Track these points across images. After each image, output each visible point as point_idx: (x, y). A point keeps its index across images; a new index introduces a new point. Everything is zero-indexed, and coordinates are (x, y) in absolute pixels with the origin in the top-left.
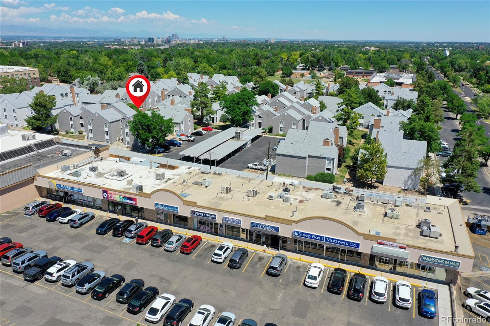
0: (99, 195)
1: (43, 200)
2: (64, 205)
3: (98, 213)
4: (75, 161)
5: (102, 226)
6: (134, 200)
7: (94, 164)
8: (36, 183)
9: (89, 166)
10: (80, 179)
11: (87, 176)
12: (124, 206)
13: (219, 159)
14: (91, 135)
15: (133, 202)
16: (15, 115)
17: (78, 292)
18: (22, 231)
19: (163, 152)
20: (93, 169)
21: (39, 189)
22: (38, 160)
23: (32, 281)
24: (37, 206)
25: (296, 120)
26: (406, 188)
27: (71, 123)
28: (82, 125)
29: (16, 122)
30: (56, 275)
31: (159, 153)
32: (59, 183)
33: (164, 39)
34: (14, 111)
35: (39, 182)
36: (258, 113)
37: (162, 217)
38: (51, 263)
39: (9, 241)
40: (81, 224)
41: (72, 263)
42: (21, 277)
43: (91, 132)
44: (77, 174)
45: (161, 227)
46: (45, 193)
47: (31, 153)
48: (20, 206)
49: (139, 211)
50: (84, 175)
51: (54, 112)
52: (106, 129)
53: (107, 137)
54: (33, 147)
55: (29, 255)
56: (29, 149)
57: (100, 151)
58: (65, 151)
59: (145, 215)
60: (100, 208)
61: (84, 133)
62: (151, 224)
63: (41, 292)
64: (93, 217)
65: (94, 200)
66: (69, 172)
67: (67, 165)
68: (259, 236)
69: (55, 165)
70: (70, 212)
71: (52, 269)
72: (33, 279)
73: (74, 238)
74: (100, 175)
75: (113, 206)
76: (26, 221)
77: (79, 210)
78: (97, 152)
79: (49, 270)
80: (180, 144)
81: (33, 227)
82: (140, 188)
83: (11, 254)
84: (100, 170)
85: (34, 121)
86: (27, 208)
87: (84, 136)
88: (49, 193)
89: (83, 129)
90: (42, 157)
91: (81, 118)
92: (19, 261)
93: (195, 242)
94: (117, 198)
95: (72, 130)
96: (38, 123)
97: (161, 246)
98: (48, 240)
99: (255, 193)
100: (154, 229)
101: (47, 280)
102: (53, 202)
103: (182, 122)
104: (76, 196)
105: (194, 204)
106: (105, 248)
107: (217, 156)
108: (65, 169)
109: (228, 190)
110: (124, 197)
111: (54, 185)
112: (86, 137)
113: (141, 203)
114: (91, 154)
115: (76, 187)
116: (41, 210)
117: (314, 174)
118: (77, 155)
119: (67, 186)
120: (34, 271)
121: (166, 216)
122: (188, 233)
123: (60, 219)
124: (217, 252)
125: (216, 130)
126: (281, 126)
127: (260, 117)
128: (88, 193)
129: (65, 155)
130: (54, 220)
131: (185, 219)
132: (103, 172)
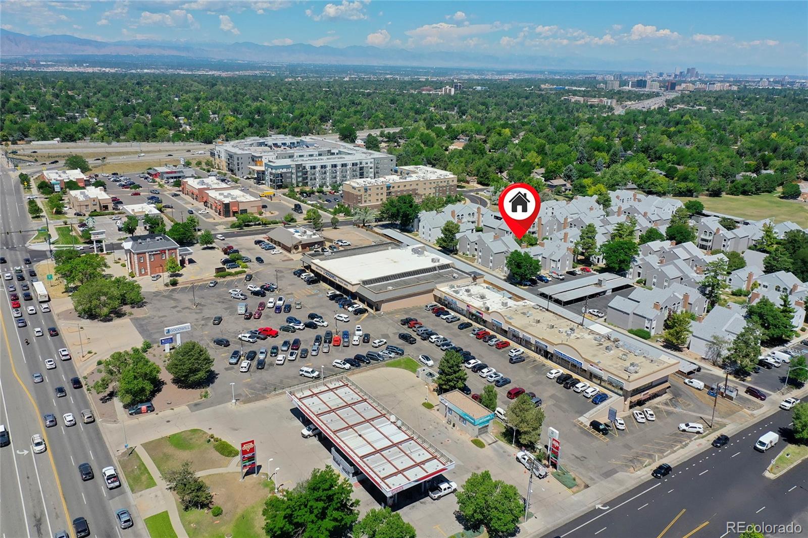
0: (465, 308)
1: (436, 303)
2: (446, 309)
3: (462, 318)
4: (459, 282)
5: (461, 325)
6: (482, 314)
7: (470, 288)
8: (434, 293)
9: (466, 288)
10: (458, 296)
11: (463, 295)
12: (477, 317)
13: (565, 301)
14: (480, 260)
15: (481, 316)
16: (430, 232)
17: (441, 349)
18: (424, 317)
19: (530, 285)
20: (468, 291)
21: (435, 296)
22: (438, 278)
23: (424, 340)
24: (432, 306)
25: (668, 277)
26: (707, 358)
27: (468, 247)
28: (476, 250)
29: (430, 238)
30: (434, 340)
31: (526, 285)
32: (446, 295)
33: (670, 76)
34: (430, 230)
35: (435, 292)
36: (639, 262)
37: (495, 328)
38: (433, 334)
39: (417, 321)
40: (452, 322)
41: (442, 337)
42: (420, 337)
43: (480, 258)
44: (457, 292)
45: (492, 333)
46: (438, 300)
47: (435, 272)
48: (423, 304)
49: (484, 322)
50: (461, 293)
51: (458, 236)
52: (491, 258)
53: (491, 265)
54: (437, 268)
55: (423, 329)
56: (434, 269)
57: (477, 278)
58: (455, 275)
59: (487, 324)
60: (464, 316)
61: (476, 257)
62: (487, 330)
63: (425, 344)
64: (459, 319)
65: (463, 310)
66: (453, 289)
67: (453, 284)
68: (540, 350)
69: (446, 284)
70: (448, 313)
71: (433, 337)
72: (424, 339)
73: (447, 327)
74: (470, 295)
75: (471, 316)
76: (425, 313)
77: (453, 313)
78: (475, 279)
79: (432, 337)
80: (548, 281)
81: (428, 317)
82: (488, 309)
83: (417, 326)
84: (472, 292)
85: (442, 242)
86: (427, 306)
87: (475, 259)
88: (439, 300)
89: (476, 253)
90: (440, 276)
91: (476, 244)
92: (420, 329)
93: (506, 344)
94: (474, 312)
95: (468, 253)
96: (444, 244)
97: (487, 342)
98: (433, 325)
99: (553, 327)
100: (488, 333)
101: (430, 341)
102: (441, 306)
103: (559, 261)
104: (453, 306)
105: (510, 324)
106: (459, 336)
107: (565, 298)
108: (452, 287)
109: (538, 322)
110: (477, 312)
111: (443, 296)
112: (476, 261)
113: (485, 317)
114: (471, 279)
115: (454, 300)
116: (433, 309)
117: (635, 329)
118: (462, 278)
119: (450, 299)
120: (425, 335)
121: (497, 328)
122: (504, 339)
123: (442, 316)
124: (512, 350)
125: (595, 272)
126: (655, 280)
127: (640, 267)
128: (460, 305)
129: (454, 277)
130: (439, 316)
131: (506, 332)
132: (473, 293)
